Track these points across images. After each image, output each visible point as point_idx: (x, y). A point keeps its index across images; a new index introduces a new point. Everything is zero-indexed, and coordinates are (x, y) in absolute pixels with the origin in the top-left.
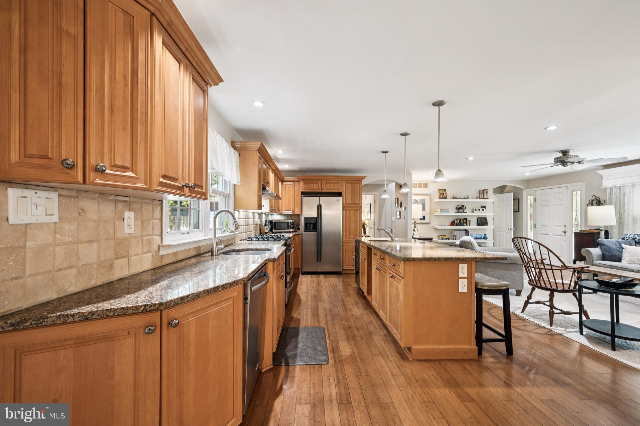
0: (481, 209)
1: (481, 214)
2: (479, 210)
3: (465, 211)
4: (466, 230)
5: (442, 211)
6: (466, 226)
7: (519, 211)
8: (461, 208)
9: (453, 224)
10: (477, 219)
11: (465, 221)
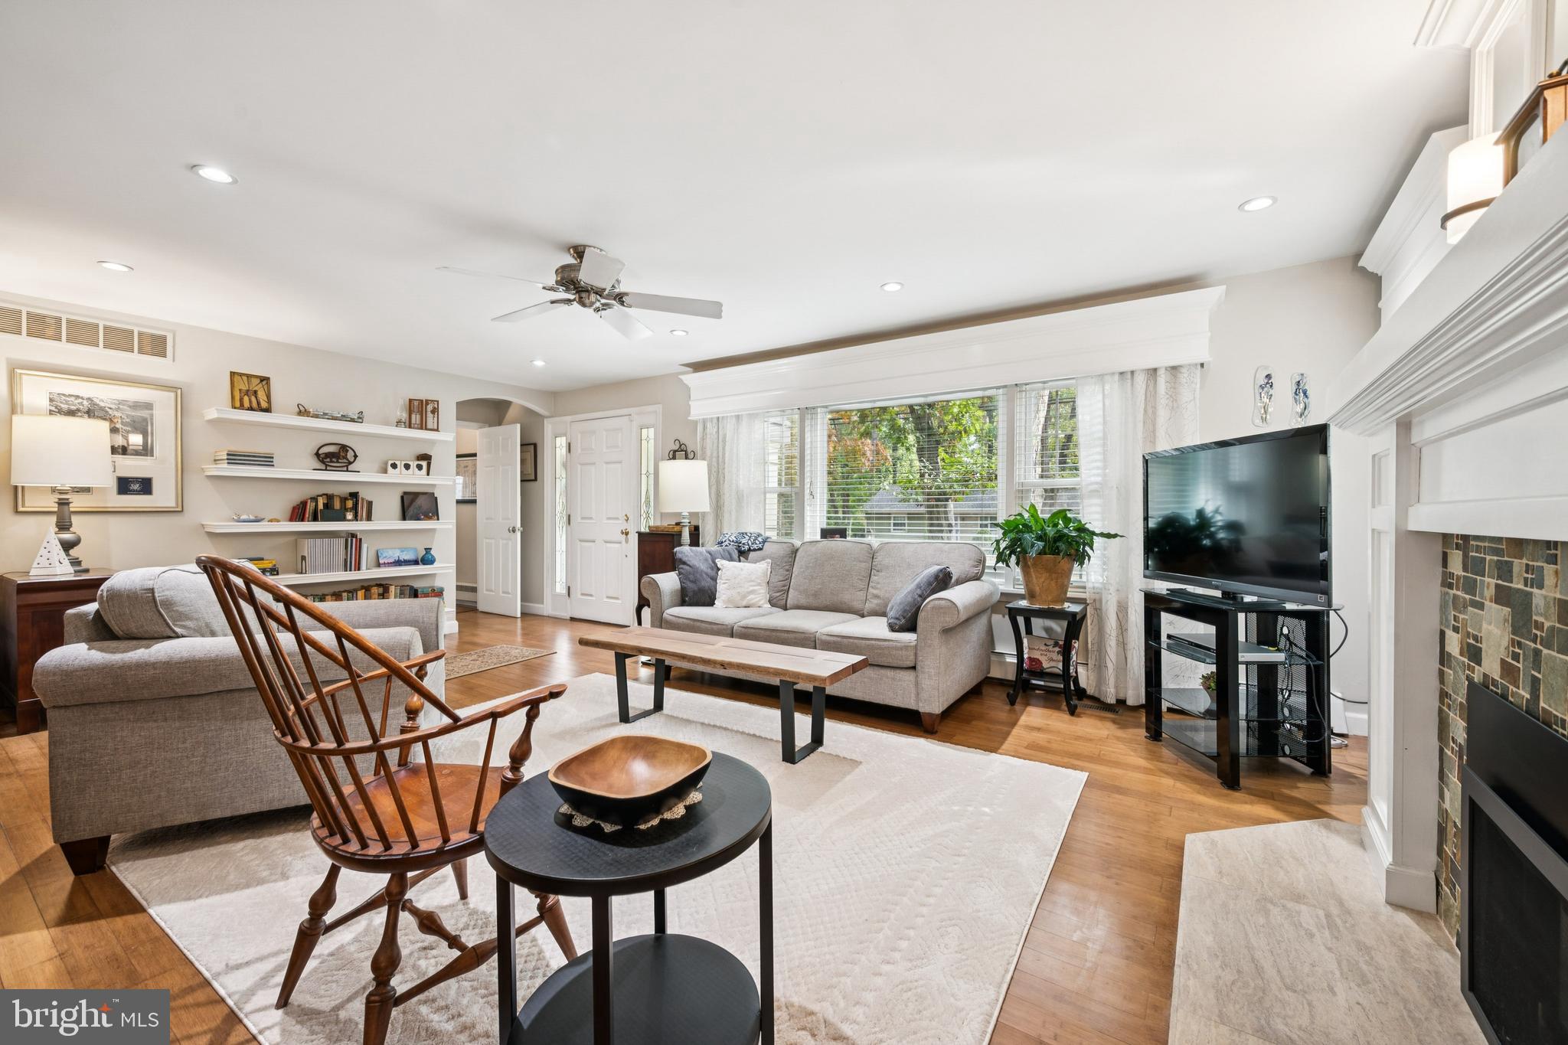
0: (413, 464)
1: (415, 479)
2: (407, 467)
3: (350, 468)
4: (353, 535)
5: (234, 458)
6: (356, 518)
7: (536, 479)
8: (336, 456)
9: (298, 513)
10: (402, 498)
11: (350, 504)
